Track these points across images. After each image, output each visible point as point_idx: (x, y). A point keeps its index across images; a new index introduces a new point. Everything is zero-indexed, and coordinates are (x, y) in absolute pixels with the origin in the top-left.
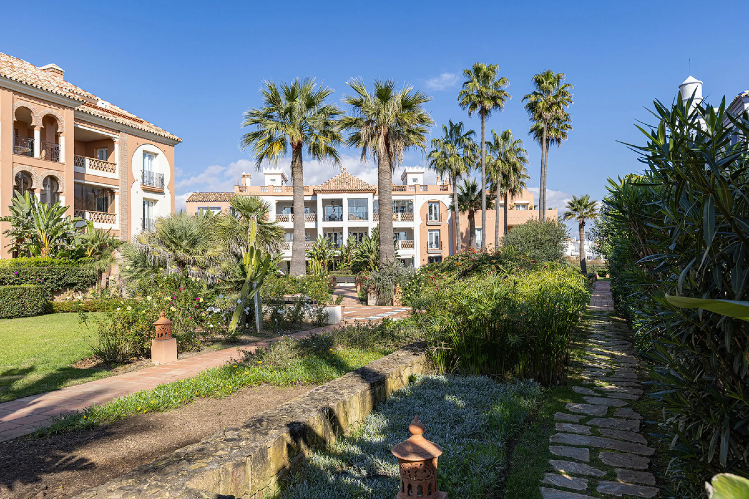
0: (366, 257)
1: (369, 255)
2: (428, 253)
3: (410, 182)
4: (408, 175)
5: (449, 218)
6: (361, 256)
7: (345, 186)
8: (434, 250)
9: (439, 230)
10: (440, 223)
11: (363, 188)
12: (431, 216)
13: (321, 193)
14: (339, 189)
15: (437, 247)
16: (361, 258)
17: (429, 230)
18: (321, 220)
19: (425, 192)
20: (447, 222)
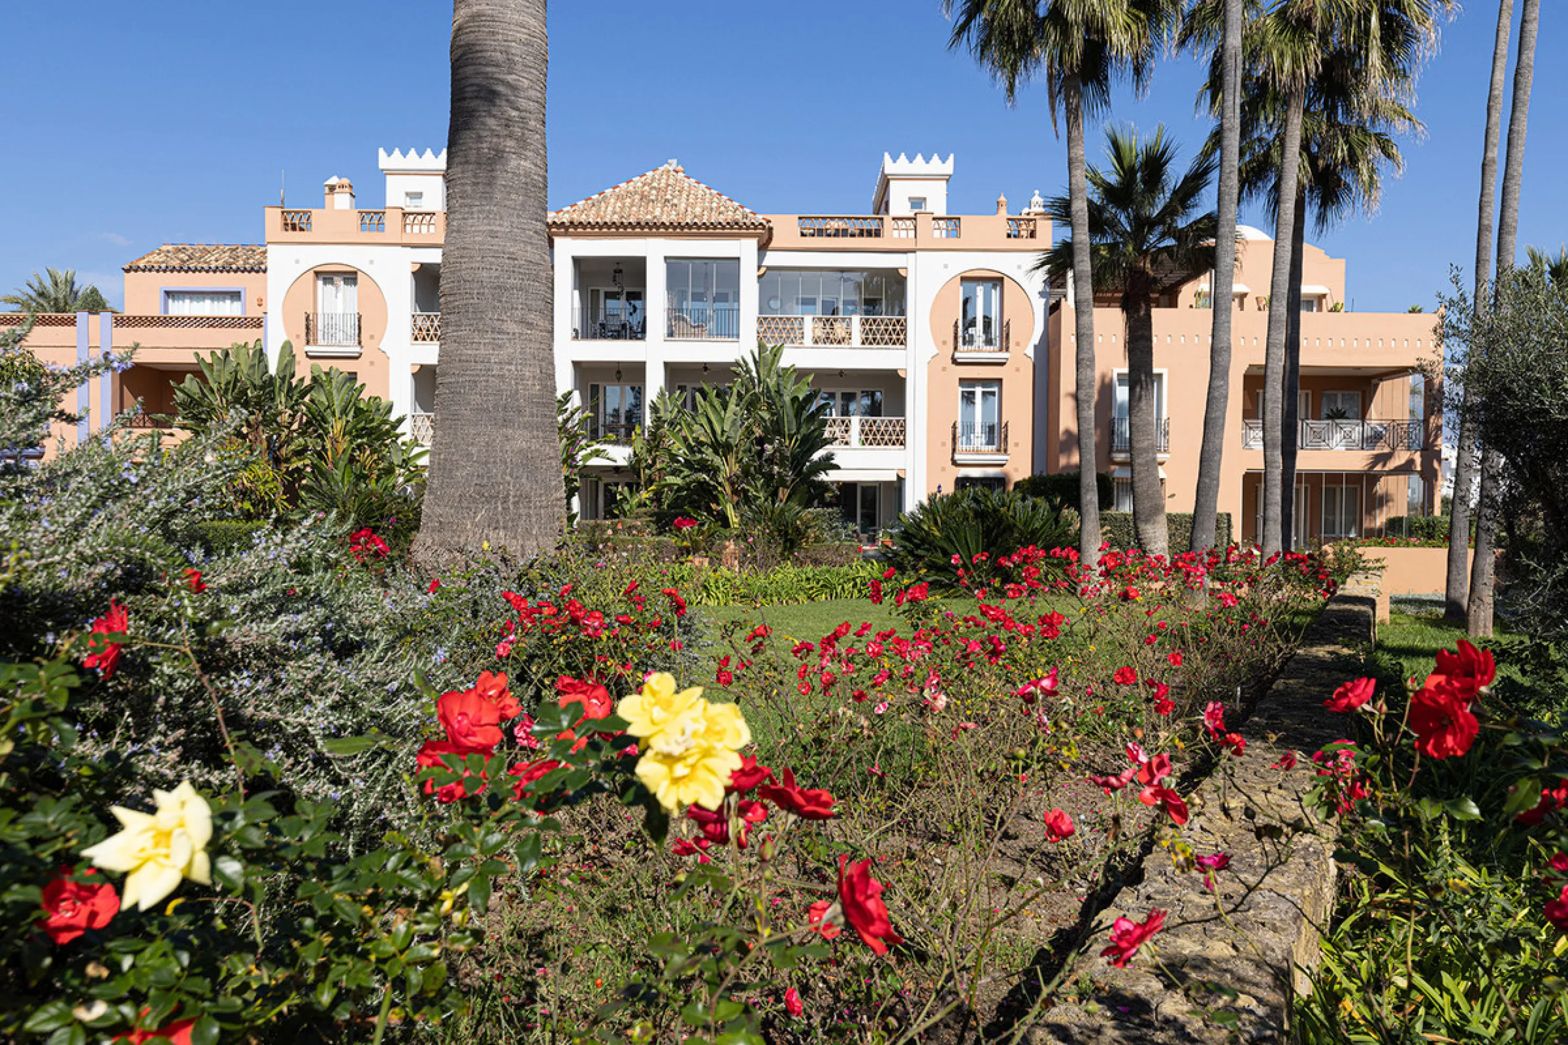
0: (704, 466)
1: (718, 461)
2: (954, 463)
3: (899, 205)
4: (892, 183)
5: (1036, 339)
6: (688, 464)
7: (657, 212)
8: (978, 452)
9: (999, 381)
10: (1004, 355)
11: (721, 218)
12: (971, 330)
13: (566, 234)
14: (633, 220)
15: (990, 442)
16: (686, 472)
17: (963, 381)
18: (570, 333)
19: (954, 243)
20: (1030, 352)
